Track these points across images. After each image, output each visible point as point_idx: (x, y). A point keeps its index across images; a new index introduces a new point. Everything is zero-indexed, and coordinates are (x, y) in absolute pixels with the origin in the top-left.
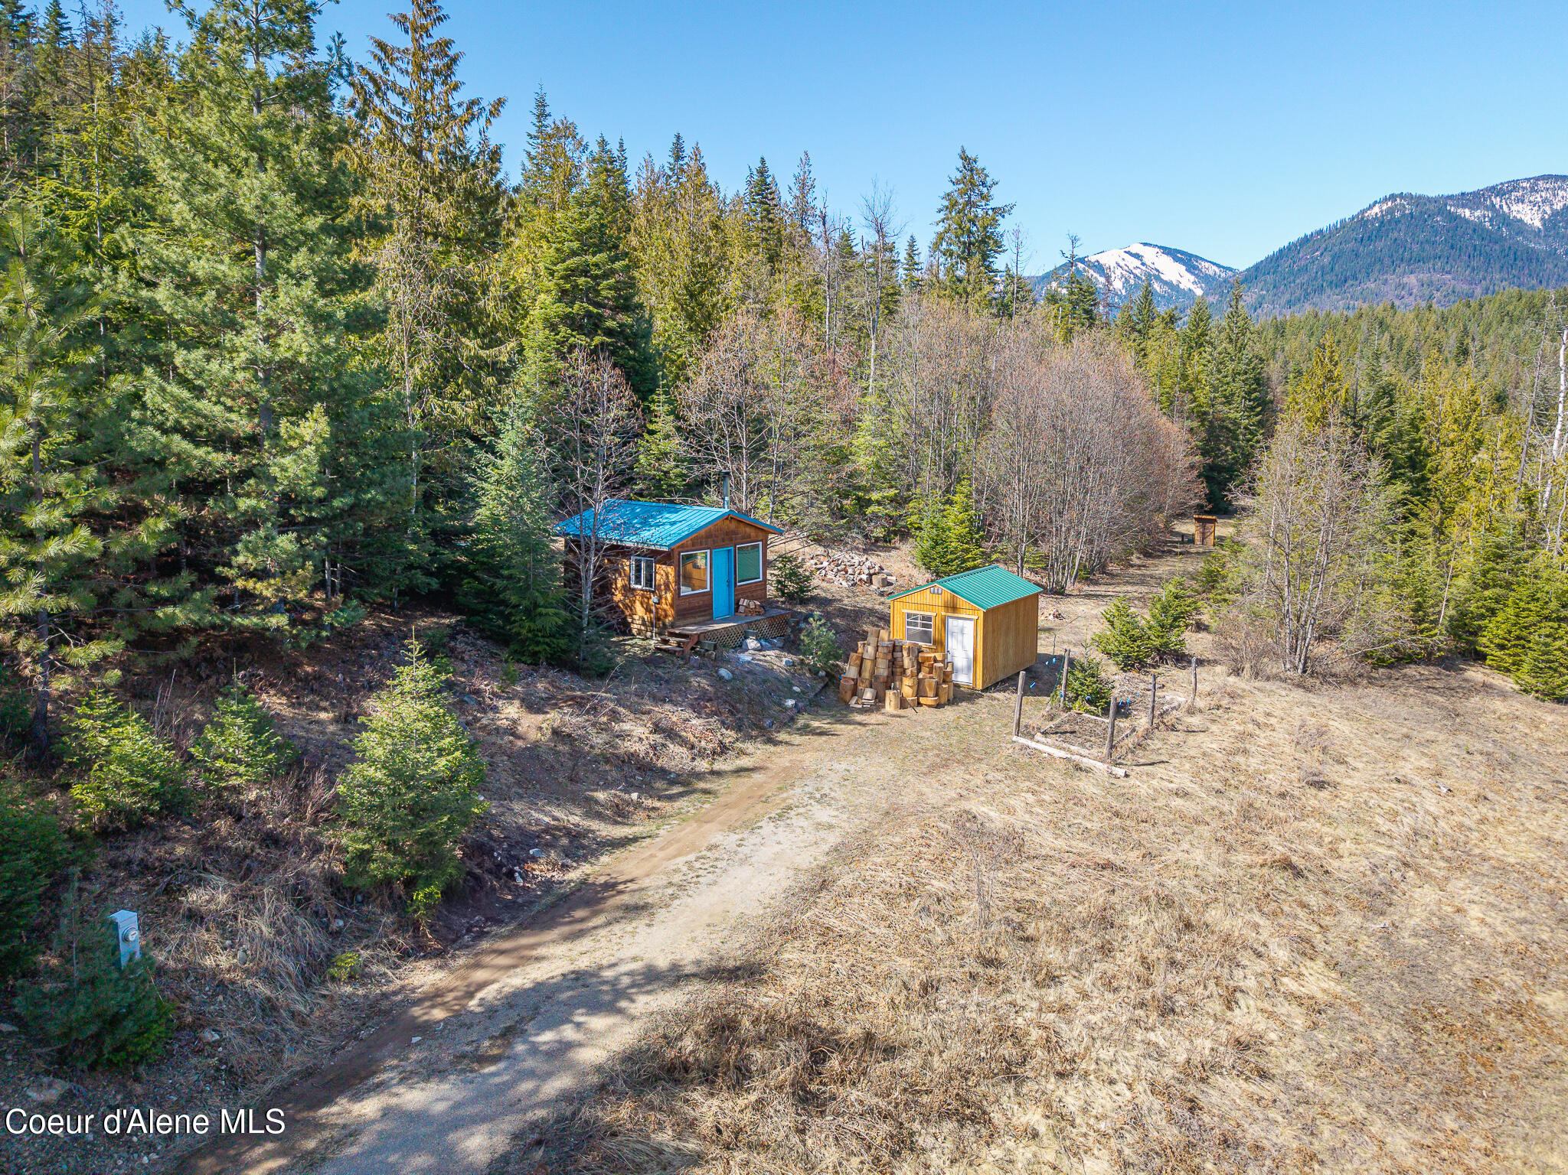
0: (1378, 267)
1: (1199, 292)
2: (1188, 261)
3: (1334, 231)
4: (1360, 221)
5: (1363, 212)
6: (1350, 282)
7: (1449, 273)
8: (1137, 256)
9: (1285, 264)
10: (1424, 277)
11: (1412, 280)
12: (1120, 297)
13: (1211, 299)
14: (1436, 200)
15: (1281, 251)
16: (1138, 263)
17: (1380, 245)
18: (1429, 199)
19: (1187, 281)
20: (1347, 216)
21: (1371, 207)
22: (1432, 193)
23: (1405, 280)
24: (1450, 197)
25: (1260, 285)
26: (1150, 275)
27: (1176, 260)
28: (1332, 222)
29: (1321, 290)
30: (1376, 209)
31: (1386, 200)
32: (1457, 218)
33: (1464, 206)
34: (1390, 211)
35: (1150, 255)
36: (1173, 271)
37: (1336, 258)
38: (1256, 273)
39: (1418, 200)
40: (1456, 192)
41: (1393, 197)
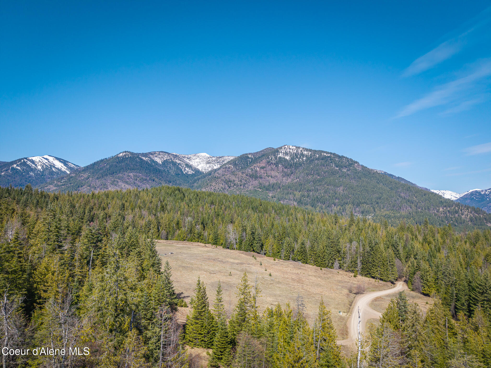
0: (122, 170)
1: (68, 172)
2: (65, 162)
3: (110, 159)
4: (117, 157)
5: (118, 155)
6: (115, 174)
7: (141, 173)
8: (46, 159)
9: (96, 167)
10: (135, 174)
11: (131, 174)
12: (40, 171)
13: (73, 175)
14: (136, 154)
15: (95, 163)
16: (47, 161)
17: (123, 164)
18: (135, 154)
19: (64, 168)
20: (114, 155)
21: (120, 154)
22: (135, 152)
23: (130, 174)
24: (140, 154)
25: (89, 172)
26: (51, 166)
27: (60, 161)
28: (109, 156)
29: (107, 175)
30: (121, 154)
31: (124, 152)
32: (142, 159)
33: (143, 157)
34: (125, 155)
35: (51, 159)
36: (59, 165)
37: (111, 167)
38: (87, 169)
39: (132, 153)
40: (141, 152)
41: (125, 152)
